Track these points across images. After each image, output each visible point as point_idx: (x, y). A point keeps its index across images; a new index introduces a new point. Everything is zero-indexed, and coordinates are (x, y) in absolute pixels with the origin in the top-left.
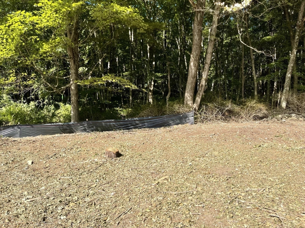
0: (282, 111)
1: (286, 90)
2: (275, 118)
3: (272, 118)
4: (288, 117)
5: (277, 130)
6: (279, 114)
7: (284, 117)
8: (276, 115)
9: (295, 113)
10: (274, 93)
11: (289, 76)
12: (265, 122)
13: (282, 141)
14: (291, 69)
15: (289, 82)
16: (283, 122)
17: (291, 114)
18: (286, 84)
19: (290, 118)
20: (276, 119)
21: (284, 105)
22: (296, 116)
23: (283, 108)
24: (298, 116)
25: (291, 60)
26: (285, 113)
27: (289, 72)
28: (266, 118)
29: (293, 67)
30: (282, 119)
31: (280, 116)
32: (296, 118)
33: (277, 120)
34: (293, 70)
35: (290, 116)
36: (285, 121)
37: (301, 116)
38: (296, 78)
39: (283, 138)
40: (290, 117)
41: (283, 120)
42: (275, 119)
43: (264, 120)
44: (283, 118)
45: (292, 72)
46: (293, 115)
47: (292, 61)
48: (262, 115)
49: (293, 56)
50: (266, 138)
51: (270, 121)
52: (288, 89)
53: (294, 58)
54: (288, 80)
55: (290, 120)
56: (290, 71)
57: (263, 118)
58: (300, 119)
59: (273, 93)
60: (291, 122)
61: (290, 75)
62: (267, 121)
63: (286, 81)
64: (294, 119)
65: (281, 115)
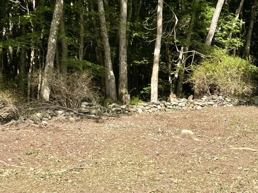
0: (43, 105)
1: (49, 66)
2: (31, 119)
3: (25, 120)
4: (51, 116)
5: (32, 142)
6: (37, 111)
7: (46, 117)
8: (32, 112)
9: (64, 109)
10: (32, 72)
11: (53, 42)
12: (13, 127)
13: (36, 162)
14: (56, 30)
15: (53, 52)
16: (42, 126)
17: (57, 110)
18: (49, 56)
19: (55, 118)
20: (33, 120)
21: (46, 94)
22: (64, 114)
23: (44, 100)
24: (67, 113)
25: (56, 14)
26: (47, 109)
27: (53, 35)
28: (15, 119)
29: (59, 26)
30: (41, 119)
31: (38, 114)
32: (64, 118)
33: (34, 123)
34: (59, 31)
35: (55, 114)
36: (47, 123)
37: (72, 113)
38: (65, 46)
39: (39, 157)
40: (55, 116)
41: (44, 122)
42: (31, 121)
43: (12, 124)
44: (44, 118)
45: (58, 36)
46: (60, 112)
47: (57, 16)
48: (7, 114)
49: (59, 7)
50: (10, 159)
51: (21, 126)
52: (53, 65)
53: (60, 11)
54: (52, 50)
55: (55, 121)
56: (55, 34)
57: (10, 120)
58: (71, 119)
59: (29, 71)
60: (56, 125)
61: (54, 40)
62: (17, 125)
63: (49, 50)
64: (61, 120)
65: (40, 112)
